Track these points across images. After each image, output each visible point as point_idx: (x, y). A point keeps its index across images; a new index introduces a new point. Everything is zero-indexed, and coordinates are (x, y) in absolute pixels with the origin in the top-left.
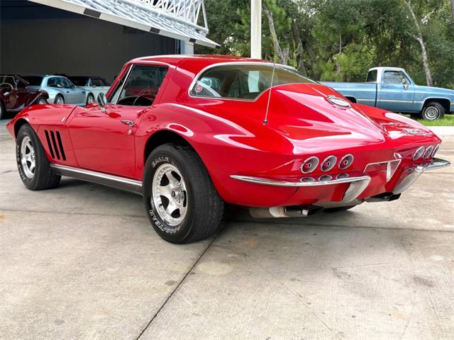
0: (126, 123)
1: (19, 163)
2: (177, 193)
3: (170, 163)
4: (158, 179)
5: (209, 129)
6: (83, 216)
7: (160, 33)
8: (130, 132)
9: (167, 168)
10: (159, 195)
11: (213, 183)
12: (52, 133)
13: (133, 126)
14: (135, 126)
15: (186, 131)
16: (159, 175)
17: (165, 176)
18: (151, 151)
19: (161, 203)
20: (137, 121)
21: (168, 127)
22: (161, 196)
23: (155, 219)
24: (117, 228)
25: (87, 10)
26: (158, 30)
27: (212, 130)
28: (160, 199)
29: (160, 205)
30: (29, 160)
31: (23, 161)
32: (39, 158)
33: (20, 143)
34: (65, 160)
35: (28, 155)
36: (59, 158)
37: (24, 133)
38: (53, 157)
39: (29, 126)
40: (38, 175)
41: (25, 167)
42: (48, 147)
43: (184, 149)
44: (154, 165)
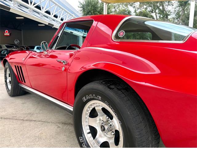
0: (60, 62)
1: (6, 81)
3: (102, 101)
4: (87, 111)
7: (73, 34)
8: (64, 68)
10: (87, 124)
12: (18, 66)
13: (66, 65)
14: (68, 64)
16: (89, 108)
17: (94, 110)
19: (89, 131)
20: (70, 61)
25: (49, 24)
26: (73, 33)
28: (88, 127)
29: (89, 133)
30: (10, 80)
31: (8, 81)
32: (13, 81)
33: (6, 71)
34: (25, 82)
35: (10, 78)
36: (22, 81)
37: (7, 66)
38: (20, 80)
39: (8, 63)
40: (13, 89)
41: (9, 84)
42: (17, 75)
43: (118, 89)
44: (84, 99)
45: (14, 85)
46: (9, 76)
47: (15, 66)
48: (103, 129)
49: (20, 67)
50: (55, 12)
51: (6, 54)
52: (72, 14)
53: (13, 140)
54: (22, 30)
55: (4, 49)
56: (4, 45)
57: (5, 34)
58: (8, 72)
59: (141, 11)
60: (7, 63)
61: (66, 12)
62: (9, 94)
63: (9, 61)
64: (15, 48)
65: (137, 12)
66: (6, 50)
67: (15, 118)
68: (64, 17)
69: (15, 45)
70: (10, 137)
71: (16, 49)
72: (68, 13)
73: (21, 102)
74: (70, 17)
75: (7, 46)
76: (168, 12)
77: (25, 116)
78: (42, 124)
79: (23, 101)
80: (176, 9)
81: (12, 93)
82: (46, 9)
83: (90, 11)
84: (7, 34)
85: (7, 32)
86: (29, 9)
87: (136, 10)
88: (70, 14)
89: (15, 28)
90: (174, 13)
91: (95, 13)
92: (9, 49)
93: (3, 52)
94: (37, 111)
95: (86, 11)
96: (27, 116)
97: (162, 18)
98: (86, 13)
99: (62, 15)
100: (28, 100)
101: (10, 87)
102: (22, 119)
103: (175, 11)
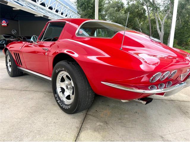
1: (7, 65)
2: (69, 87)
3: (65, 71)
4: (59, 78)
5: (86, 53)
6: (27, 92)
8: (46, 54)
9: (64, 73)
10: (60, 86)
11: (89, 83)
12: (16, 53)
14: (49, 51)
15: (74, 54)
16: (60, 76)
17: (63, 77)
18: (56, 64)
19: (61, 91)
21: (65, 52)
22: (61, 87)
23: (58, 99)
24: (40, 100)
25: (44, 16)
27: (87, 54)
30: (11, 64)
31: (8, 65)
32: (13, 64)
33: (6, 58)
34: (22, 65)
35: (10, 62)
36: (20, 65)
37: (8, 54)
38: (18, 64)
39: (9, 51)
40: (13, 71)
41: (9, 67)
42: (16, 60)
43: (73, 64)
44: (57, 71)
45: (13, 68)
46: (10, 61)
47: (14, 53)
48: (67, 88)
49: (18, 54)
50: (50, 4)
51: (4, 43)
52: (66, 6)
53: (15, 100)
54: (19, 20)
55: (2, 39)
56: (2, 35)
57: (2, 24)
58: (9, 58)
59: (133, 3)
60: (7, 51)
61: (60, 4)
62: (9, 75)
63: (9, 49)
64: (12, 39)
65: (129, 4)
66: (4, 40)
67: (15, 89)
68: (59, 8)
69: (12, 35)
70: (12, 98)
71: (14, 39)
72: (63, 5)
73: (20, 80)
74: (65, 9)
75: (5, 37)
76: (157, 5)
77: (22, 88)
78: (35, 92)
79: (21, 80)
80: (165, 2)
81: (12, 74)
82: (41, 1)
83: (84, 3)
84: (4, 24)
85: (4, 22)
86: (25, 2)
87: (128, 2)
88: (65, 6)
89: (12, 19)
90: (163, 6)
91: (89, 5)
92: (7, 39)
93: (2, 42)
94: (31, 86)
95: (80, 3)
96: (24, 88)
97: (152, 10)
98: (80, 5)
99: (57, 7)
100: (25, 79)
101: (10, 70)
102: (20, 90)
103: (164, 4)
